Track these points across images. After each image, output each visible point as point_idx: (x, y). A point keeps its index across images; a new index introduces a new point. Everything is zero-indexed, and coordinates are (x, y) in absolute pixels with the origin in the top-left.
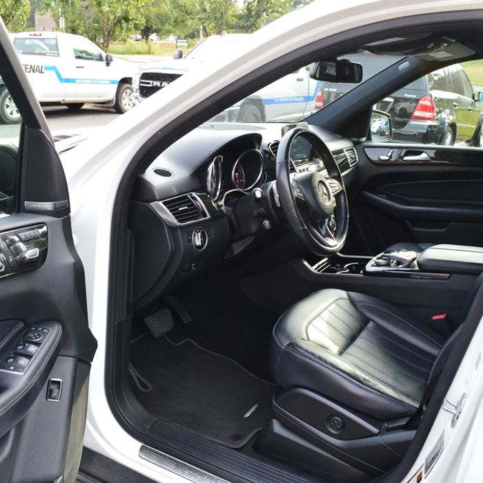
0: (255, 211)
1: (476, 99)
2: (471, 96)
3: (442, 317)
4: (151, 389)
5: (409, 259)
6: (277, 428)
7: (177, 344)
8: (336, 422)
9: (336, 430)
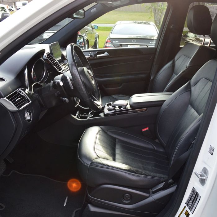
0: (56, 94)
1: (93, 28)
2: (91, 27)
3: (147, 129)
4: (4, 207)
5: (125, 104)
6: (93, 209)
7: (8, 176)
8: (127, 197)
9: (128, 200)
